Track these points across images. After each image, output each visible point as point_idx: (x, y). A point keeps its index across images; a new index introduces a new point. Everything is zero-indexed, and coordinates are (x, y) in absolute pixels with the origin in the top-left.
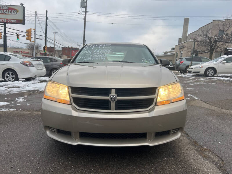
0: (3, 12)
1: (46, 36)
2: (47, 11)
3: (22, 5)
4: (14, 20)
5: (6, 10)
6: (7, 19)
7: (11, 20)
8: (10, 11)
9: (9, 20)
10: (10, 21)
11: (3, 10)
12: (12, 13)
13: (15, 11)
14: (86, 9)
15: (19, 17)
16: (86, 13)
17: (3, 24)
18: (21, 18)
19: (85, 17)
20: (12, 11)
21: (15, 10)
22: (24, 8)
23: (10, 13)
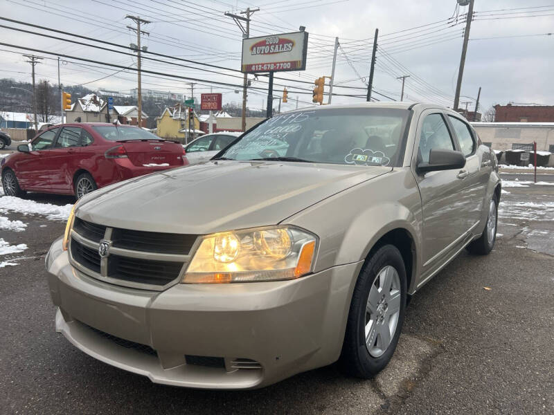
0: (270, 49)
1: (370, 88)
2: (377, 30)
3: (302, 28)
4: (287, 63)
5: (275, 45)
6: (275, 64)
7: (282, 64)
8: (281, 45)
9: (278, 65)
10: (280, 66)
11: (270, 45)
12: (285, 50)
13: (289, 45)
14: (471, 8)
15: (295, 55)
16: (470, 17)
17: (268, 73)
18: (298, 58)
19: (468, 28)
20: (285, 45)
21: (289, 42)
22: (306, 35)
23: (280, 51)
